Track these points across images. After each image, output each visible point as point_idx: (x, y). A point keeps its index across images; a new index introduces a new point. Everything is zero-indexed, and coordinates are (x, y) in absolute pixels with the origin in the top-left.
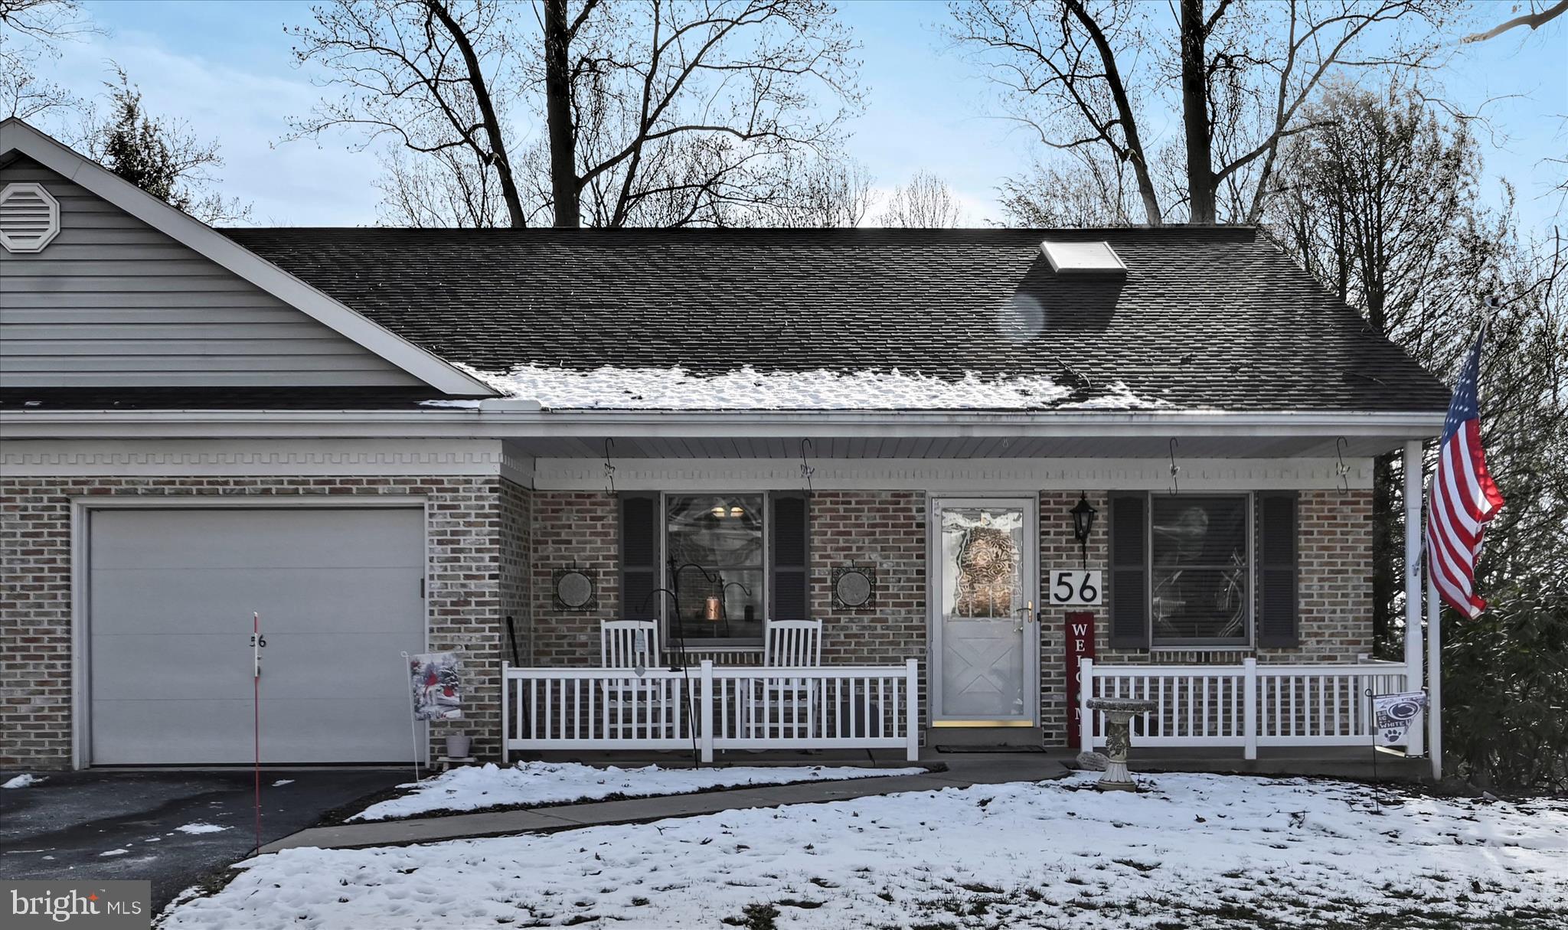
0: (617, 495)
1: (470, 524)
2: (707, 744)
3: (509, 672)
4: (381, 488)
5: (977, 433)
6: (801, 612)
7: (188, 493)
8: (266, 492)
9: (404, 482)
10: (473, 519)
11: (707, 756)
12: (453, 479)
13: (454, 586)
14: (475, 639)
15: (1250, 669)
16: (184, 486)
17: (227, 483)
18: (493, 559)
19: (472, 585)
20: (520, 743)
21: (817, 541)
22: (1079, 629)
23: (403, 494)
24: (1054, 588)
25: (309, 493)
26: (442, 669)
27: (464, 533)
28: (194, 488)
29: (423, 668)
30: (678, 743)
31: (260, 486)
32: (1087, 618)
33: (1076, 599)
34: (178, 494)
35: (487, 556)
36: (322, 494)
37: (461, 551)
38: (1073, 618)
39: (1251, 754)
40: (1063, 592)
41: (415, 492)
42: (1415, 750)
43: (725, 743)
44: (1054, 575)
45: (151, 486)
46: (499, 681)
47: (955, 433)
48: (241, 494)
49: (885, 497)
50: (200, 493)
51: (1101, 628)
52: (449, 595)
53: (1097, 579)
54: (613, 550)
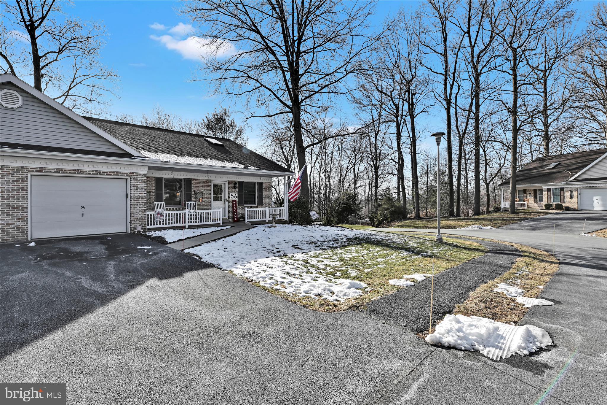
0: (155, 177)
1: (140, 183)
2: (187, 225)
3: (148, 213)
4: (119, 174)
5: (234, 171)
6: (190, 200)
7: (67, 173)
8: (89, 174)
9: (125, 173)
10: (141, 182)
11: (187, 227)
12: (137, 173)
13: (137, 195)
14: (141, 206)
15: (267, 209)
16: (66, 171)
17: (78, 171)
18: (145, 190)
19: (141, 195)
20: (150, 227)
21: (193, 187)
22: (234, 203)
23: (125, 176)
24: (231, 196)
25: (101, 174)
26: (161, 212)
27: (139, 184)
28: (69, 172)
29: (157, 212)
30: (181, 225)
31: (87, 172)
32: (235, 201)
33: (234, 198)
34: (64, 173)
35: (144, 189)
36: (104, 175)
37: (138, 188)
38: (233, 201)
39: (267, 221)
40: (232, 197)
41: (127, 175)
42: (286, 220)
43: (190, 224)
44: (231, 194)
45: (56, 171)
46: (146, 214)
47: (231, 171)
48: (82, 174)
49: (204, 180)
50: (70, 173)
51: (237, 203)
52: (135, 197)
53: (237, 195)
54: (154, 188)
